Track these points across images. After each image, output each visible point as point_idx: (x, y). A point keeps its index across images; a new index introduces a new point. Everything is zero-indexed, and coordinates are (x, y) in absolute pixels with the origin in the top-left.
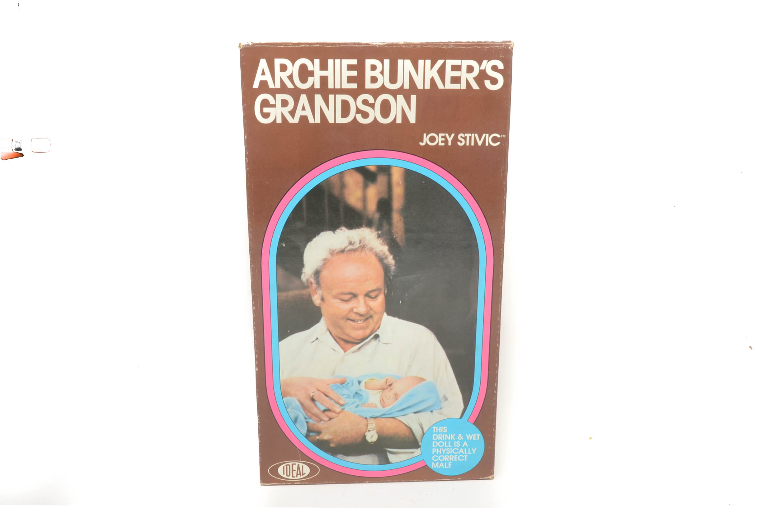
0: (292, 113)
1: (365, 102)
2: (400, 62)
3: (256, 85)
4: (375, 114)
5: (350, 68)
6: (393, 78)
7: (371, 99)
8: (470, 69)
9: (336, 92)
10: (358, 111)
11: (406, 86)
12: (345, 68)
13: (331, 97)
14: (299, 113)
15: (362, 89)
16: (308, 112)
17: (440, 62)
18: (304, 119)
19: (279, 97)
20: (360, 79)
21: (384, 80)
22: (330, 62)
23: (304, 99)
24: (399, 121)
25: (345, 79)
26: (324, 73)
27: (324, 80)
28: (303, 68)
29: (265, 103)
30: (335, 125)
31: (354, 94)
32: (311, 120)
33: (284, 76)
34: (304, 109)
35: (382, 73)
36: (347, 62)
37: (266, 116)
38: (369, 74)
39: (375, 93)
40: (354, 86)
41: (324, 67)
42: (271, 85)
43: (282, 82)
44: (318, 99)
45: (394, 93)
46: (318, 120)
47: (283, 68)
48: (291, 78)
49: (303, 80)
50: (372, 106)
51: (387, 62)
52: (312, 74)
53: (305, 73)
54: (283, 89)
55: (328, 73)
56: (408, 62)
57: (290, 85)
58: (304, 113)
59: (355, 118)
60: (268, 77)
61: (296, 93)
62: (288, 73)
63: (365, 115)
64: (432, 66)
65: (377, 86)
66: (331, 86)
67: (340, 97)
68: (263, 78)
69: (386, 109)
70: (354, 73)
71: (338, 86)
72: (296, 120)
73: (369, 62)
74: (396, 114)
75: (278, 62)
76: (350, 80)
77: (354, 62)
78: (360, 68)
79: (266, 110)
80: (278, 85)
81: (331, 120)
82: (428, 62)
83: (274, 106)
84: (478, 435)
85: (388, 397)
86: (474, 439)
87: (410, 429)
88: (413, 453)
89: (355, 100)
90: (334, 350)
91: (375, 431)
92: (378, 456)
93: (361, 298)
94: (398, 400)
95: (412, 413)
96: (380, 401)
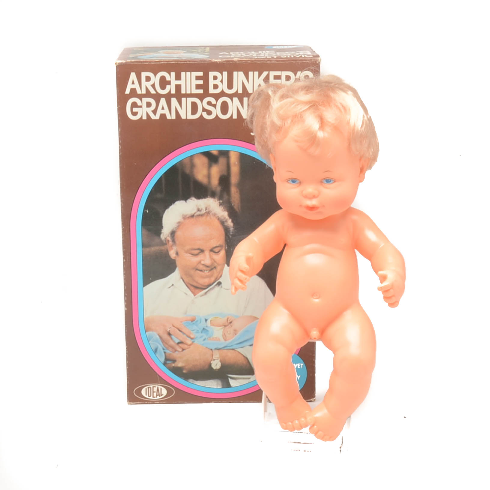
0: (155, 112)
1: (209, 103)
2: (235, 73)
3: (128, 92)
4: (217, 112)
5: (198, 78)
6: (230, 86)
7: (213, 101)
8: (288, 78)
9: (187, 96)
10: (204, 110)
11: (240, 91)
12: (194, 78)
13: (184, 100)
14: (160, 112)
15: (206, 94)
16: (166, 111)
17: (265, 74)
18: (163, 116)
19: (145, 100)
20: (205, 87)
21: (223, 87)
22: (183, 74)
23: (163, 101)
24: (235, 117)
25: (194, 87)
26: (178, 82)
27: (178, 87)
28: (163, 79)
29: (134, 105)
30: (187, 120)
31: (201, 97)
32: (169, 117)
33: (149, 85)
34: (163, 108)
35: (222, 81)
36: (195, 74)
37: (135, 114)
38: (212, 82)
39: (217, 97)
40: (201, 91)
41: (178, 78)
42: (139, 92)
43: (147, 89)
44: (174, 101)
45: (231, 96)
46: (174, 117)
47: (148, 79)
48: (153, 86)
49: (163, 87)
50: (215, 106)
51: (225, 74)
52: (169, 83)
53: (164, 83)
54: (148, 94)
55: (181, 82)
56: (241, 74)
57: (153, 92)
58: (163, 112)
59: (202, 115)
60: (136, 86)
61: (157, 97)
62: (151, 82)
63: (209, 113)
64: (259, 76)
65: (218, 91)
66: (183, 92)
67: (190, 100)
68: (133, 86)
69: (225, 108)
70: (201, 82)
71: (188, 92)
72: (157, 117)
73: (212, 74)
74: (232, 112)
75: (144, 75)
76: (198, 87)
77: (201, 74)
78: (205, 78)
79: (135, 110)
80: (144, 92)
81: (183, 117)
82: (256, 73)
83: (141, 107)
84: (302, 364)
85: (229, 332)
86: (299, 367)
87: (247, 359)
88: (249, 378)
89: (202, 101)
90: (186, 294)
91: (219, 360)
92: (222, 381)
93: (207, 253)
94: (237, 335)
95: (248, 346)
96: (223, 336)
